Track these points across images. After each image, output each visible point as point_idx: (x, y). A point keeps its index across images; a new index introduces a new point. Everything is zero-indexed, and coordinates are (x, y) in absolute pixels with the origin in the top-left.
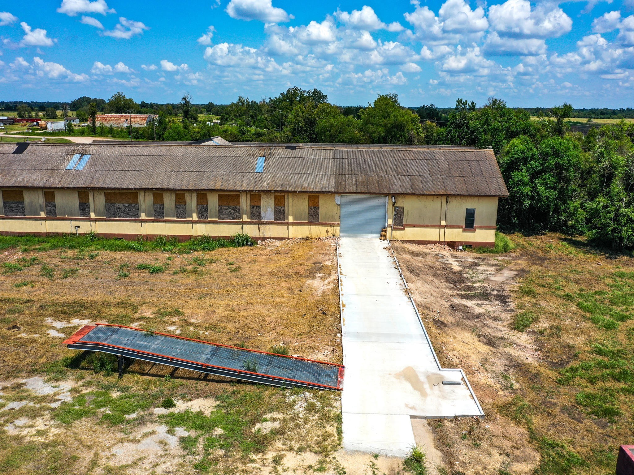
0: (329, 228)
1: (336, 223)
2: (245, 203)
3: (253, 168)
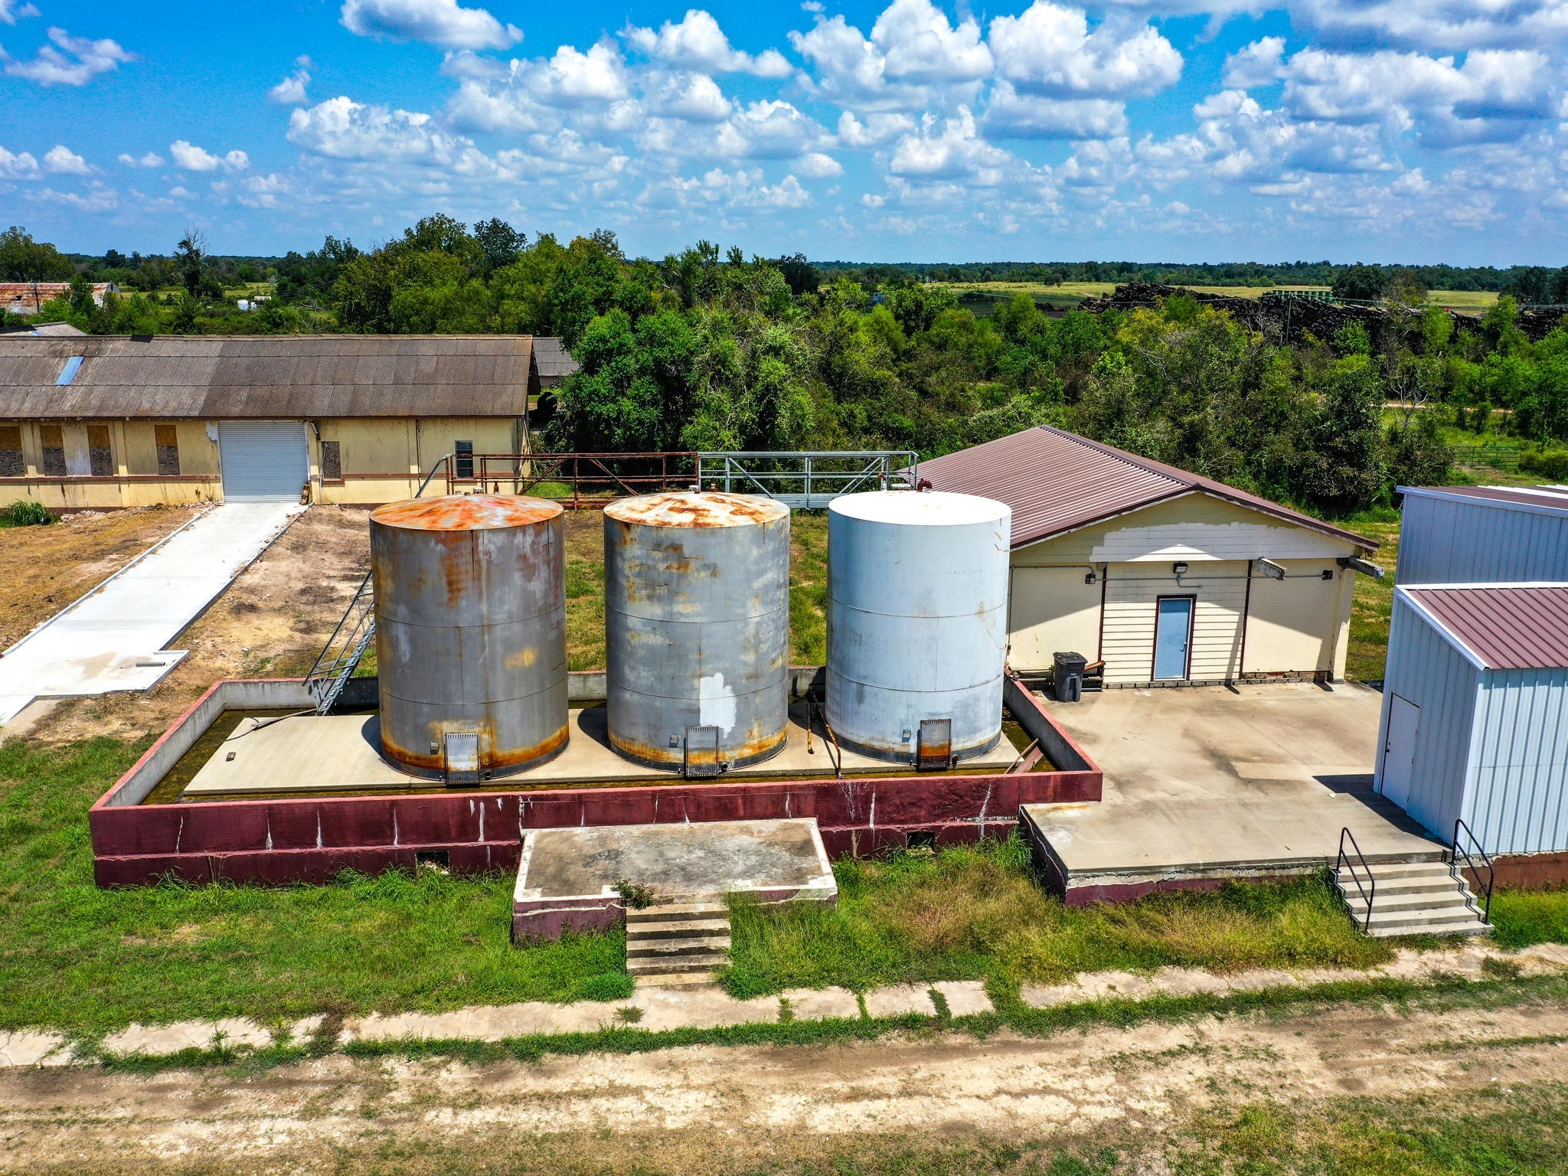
0: (200, 486)
1: (212, 476)
2: (31, 443)
3: (54, 377)
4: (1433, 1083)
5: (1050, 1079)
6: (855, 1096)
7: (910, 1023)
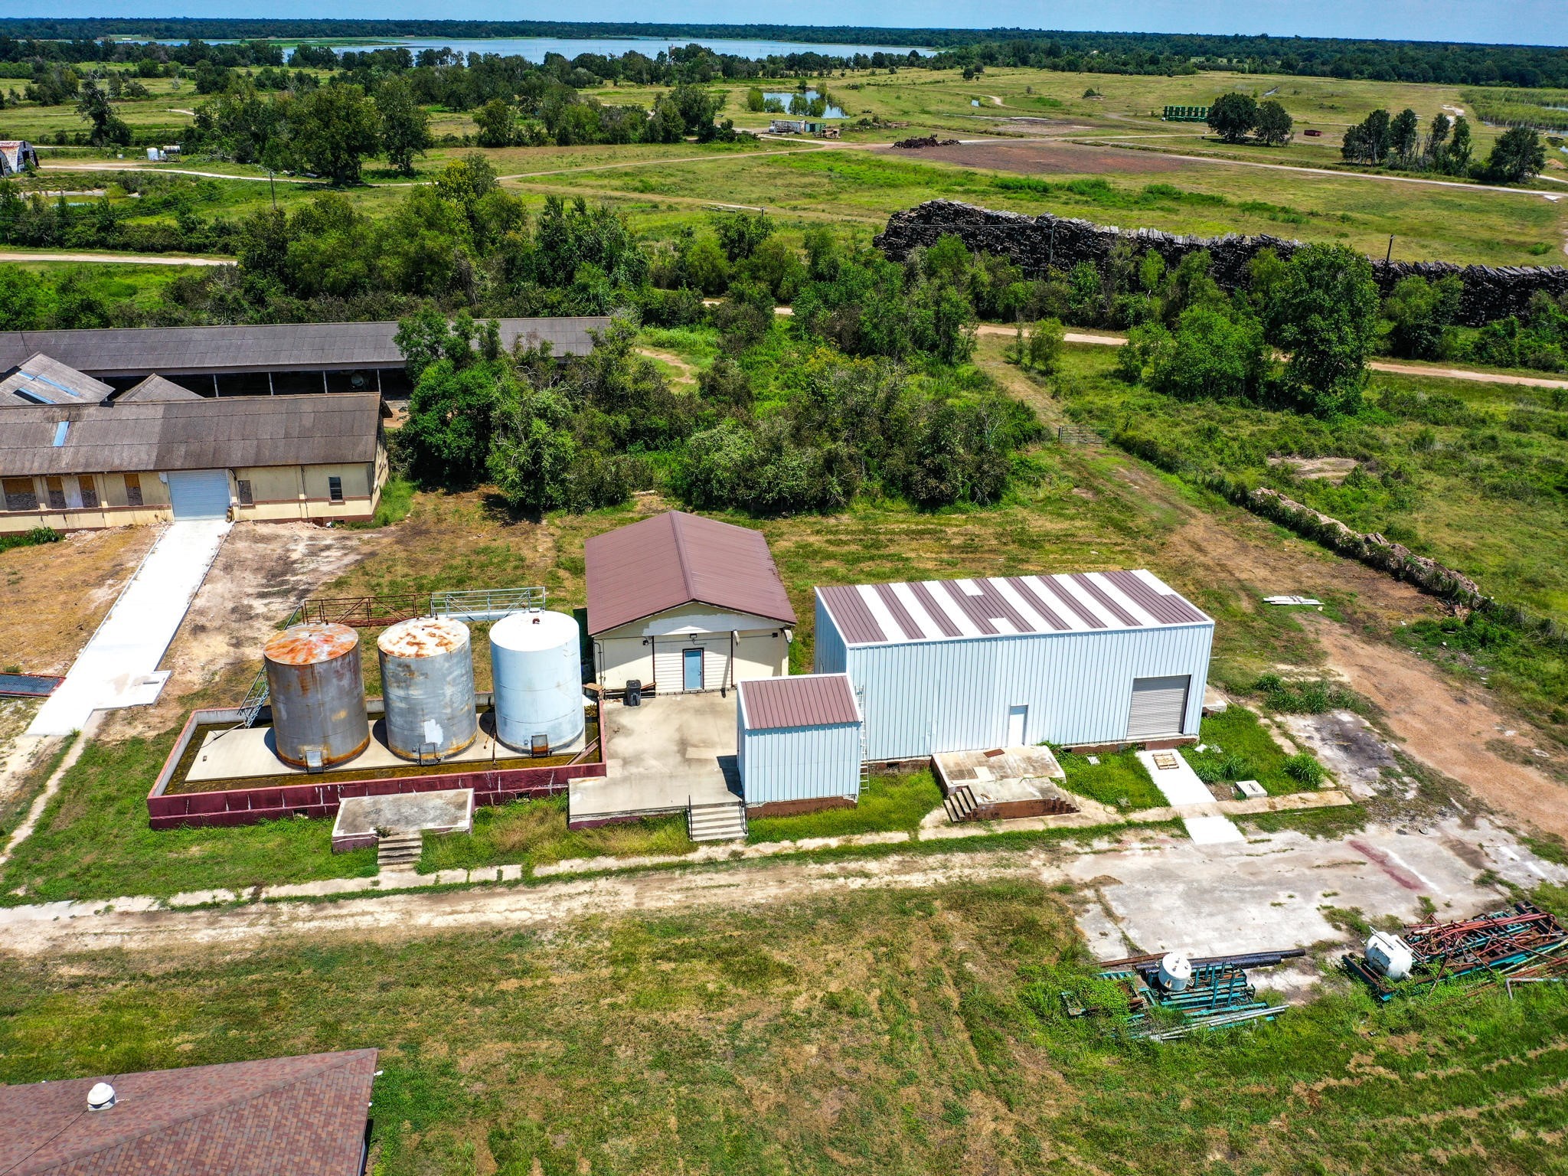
0: (158, 512)
1: (165, 505)
2: (41, 489)
3: (51, 441)
4: (671, 903)
5: (528, 905)
6: (452, 913)
7: (484, 884)
